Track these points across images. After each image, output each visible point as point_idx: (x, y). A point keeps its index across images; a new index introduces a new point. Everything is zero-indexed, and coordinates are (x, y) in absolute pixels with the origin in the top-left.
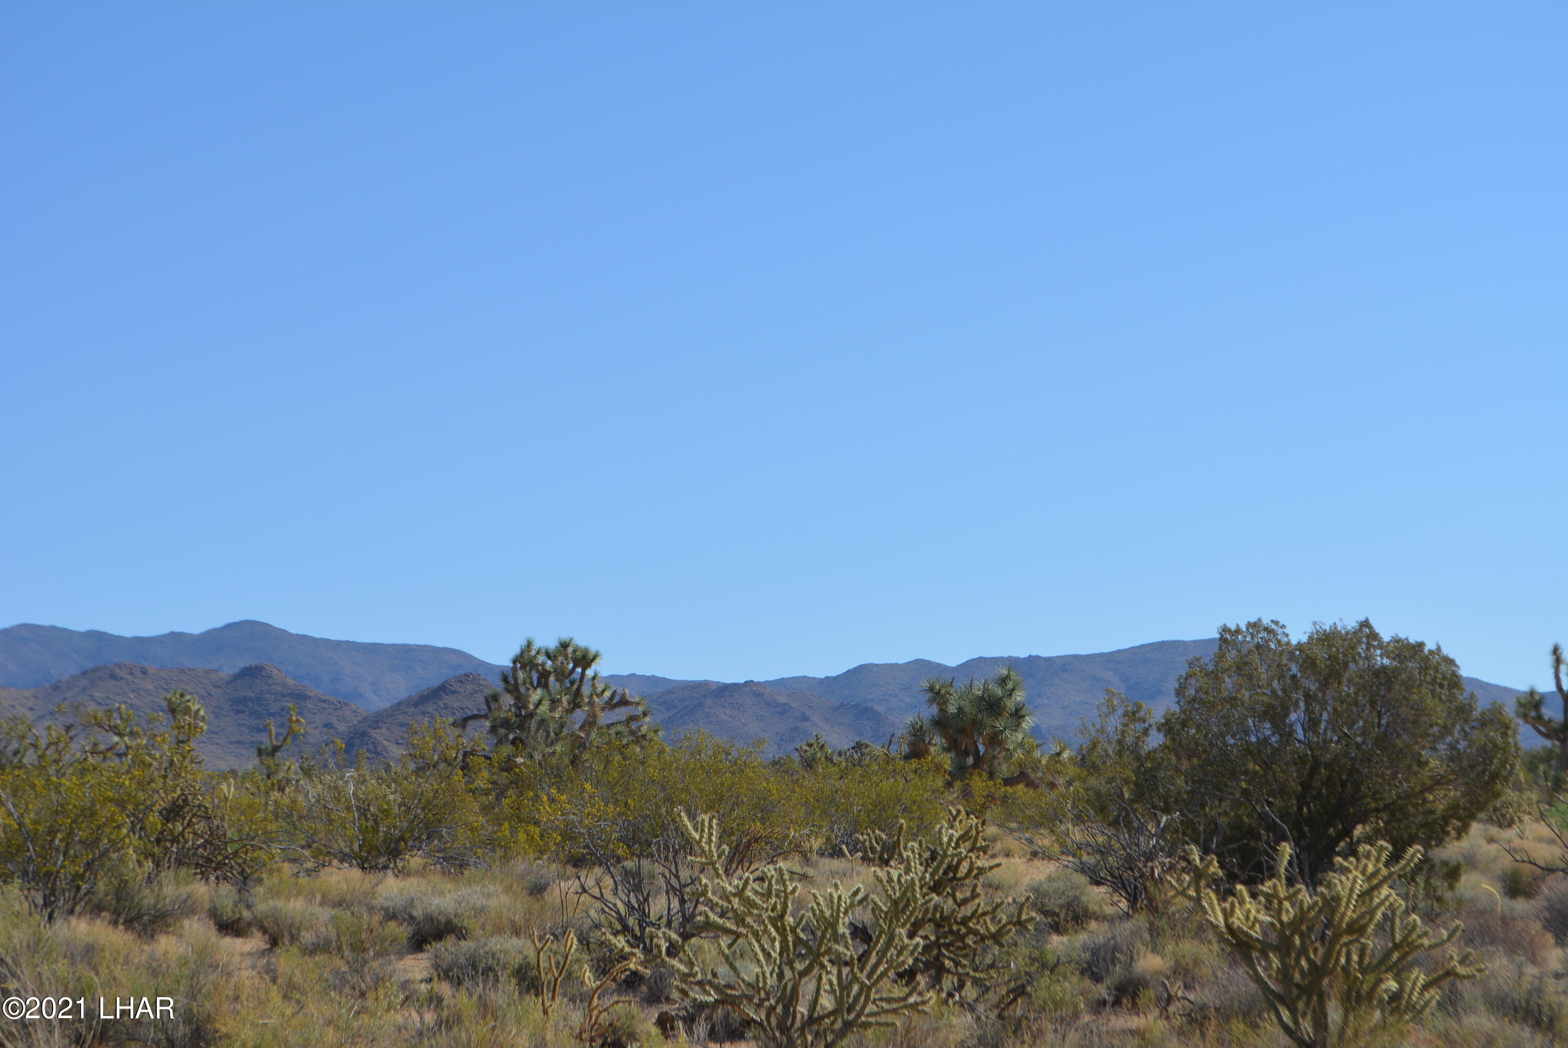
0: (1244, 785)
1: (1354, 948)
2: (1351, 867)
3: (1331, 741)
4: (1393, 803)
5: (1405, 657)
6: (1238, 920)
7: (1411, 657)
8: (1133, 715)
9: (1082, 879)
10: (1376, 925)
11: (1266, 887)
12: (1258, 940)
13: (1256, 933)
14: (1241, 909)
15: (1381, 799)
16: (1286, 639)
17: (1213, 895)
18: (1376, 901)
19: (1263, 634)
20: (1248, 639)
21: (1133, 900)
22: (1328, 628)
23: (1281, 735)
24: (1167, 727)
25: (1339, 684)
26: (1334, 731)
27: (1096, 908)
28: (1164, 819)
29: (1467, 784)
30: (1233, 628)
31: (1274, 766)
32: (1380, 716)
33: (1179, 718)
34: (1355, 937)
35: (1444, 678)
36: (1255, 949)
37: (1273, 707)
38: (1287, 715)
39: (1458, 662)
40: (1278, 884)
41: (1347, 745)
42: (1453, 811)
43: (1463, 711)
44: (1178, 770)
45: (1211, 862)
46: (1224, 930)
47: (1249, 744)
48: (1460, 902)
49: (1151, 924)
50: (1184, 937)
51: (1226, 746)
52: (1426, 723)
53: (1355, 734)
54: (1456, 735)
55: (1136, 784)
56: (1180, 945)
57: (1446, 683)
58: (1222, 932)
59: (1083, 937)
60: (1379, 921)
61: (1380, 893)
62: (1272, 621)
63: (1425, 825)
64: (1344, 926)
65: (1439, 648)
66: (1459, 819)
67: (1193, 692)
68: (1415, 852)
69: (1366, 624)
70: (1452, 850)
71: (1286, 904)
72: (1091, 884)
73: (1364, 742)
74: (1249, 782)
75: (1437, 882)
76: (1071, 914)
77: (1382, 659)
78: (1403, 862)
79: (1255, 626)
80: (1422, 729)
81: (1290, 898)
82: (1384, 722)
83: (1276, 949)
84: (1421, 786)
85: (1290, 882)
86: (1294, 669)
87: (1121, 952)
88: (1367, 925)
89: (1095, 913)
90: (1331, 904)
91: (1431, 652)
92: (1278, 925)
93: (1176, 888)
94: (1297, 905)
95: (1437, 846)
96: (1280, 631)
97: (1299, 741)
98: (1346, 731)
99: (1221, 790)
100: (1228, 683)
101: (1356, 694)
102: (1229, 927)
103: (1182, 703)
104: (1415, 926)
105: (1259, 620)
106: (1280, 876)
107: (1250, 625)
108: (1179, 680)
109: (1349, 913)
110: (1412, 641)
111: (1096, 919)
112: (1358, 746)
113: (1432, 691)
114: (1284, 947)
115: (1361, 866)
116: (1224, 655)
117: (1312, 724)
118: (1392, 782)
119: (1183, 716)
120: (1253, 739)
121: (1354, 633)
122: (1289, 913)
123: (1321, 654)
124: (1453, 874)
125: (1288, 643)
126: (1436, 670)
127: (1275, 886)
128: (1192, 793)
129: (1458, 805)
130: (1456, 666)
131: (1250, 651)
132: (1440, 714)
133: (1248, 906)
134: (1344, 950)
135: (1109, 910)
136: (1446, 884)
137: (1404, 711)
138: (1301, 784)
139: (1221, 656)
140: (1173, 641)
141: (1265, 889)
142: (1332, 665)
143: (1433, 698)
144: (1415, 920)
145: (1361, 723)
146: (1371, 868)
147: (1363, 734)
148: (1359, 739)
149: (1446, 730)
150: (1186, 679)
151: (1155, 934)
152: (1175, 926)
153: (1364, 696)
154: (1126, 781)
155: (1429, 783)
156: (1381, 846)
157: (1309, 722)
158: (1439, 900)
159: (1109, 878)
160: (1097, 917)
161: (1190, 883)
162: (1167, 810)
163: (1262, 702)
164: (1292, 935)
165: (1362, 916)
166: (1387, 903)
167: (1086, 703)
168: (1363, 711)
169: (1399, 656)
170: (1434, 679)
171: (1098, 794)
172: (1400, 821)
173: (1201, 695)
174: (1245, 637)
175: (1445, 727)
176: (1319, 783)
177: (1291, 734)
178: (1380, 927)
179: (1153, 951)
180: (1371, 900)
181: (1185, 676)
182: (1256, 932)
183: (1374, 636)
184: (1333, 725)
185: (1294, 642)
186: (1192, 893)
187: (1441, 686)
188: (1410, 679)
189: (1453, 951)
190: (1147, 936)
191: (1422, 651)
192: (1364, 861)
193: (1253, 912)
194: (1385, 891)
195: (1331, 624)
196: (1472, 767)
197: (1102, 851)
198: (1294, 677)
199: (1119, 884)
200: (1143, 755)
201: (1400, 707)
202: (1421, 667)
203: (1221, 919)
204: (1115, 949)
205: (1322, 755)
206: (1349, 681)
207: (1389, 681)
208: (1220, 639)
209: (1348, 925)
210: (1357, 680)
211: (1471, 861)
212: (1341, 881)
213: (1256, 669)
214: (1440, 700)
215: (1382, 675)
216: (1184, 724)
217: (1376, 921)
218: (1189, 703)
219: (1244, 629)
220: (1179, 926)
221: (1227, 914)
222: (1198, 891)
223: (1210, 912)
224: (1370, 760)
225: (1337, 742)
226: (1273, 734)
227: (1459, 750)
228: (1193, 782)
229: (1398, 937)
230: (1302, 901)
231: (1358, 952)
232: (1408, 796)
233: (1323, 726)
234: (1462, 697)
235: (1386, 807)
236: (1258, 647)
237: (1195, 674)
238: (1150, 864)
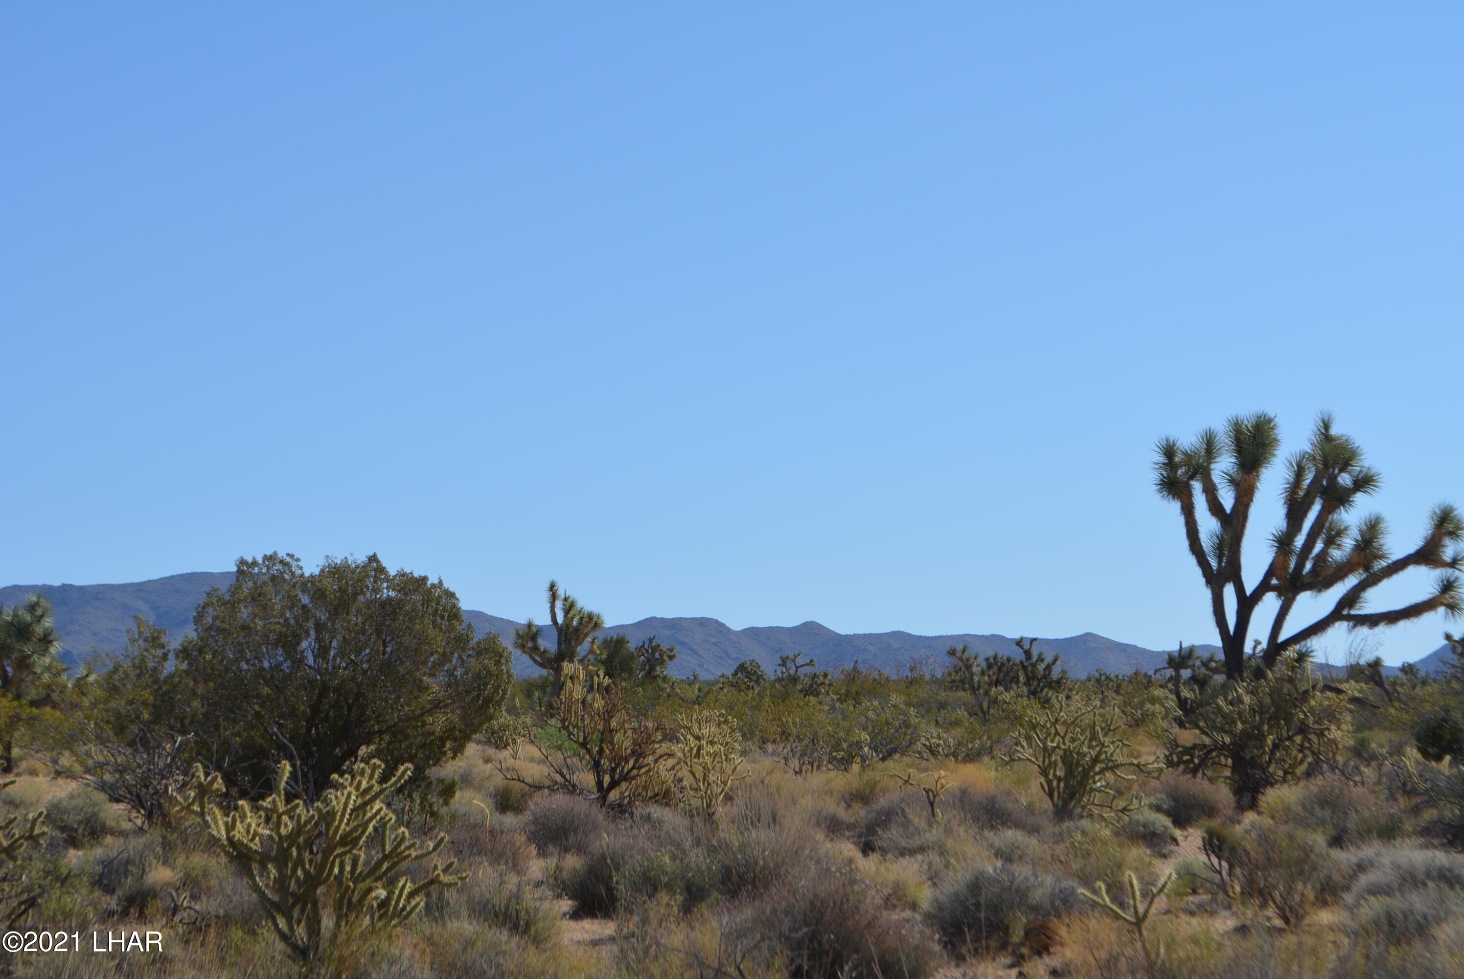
0: (256, 707)
1: (348, 859)
2: (347, 784)
3: (339, 667)
4: (395, 725)
5: (409, 590)
6: (239, 833)
7: (414, 590)
8: (155, 641)
9: (102, 797)
10: (367, 837)
11: (266, 803)
12: (256, 851)
13: (256, 846)
14: (242, 822)
15: (384, 721)
16: (300, 572)
17: (216, 810)
18: (369, 815)
19: (278, 566)
20: (264, 571)
21: (149, 816)
22: (339, 562)
23: (292, 662)
24: (184, 653)
25: (347, 614)
26: (342, 658)
27: (113, 824)
28: (179, 739)
29: (463, 707)
30: (250, 560)
31: (285, 691)
32: (385, 645)
33: (196, 644)
34: (347, 848)
35: (444, 610)
36: (255, 860)
37: (286, 636)
38: (298, 643)
39: (457, 595)
40: (278, 799)
41: (353, 671)
42: (449, 733)
43: (461, 641)
44: (194, 694)
45: (214, 780)
46: (226, 843)
47: (262, 669)
48: (453, 817)
49: (164, 838)
50: (194, 849)
51: (241, 672)
52: (426, 651)
53: (361, 661)
54: (454, 661)
55: (154, 706)
56: (191, 859)
57: (446, 614)
58: (223, 844)
59: (98, 852)
60: (370, 834)
61: (372, 808)
62: (288, 555)
63: (424, 746)
64: (338, 838)
65: (441, 582)
66: (455, 740)
67: (210, 620)
68: (406, 770)
69: (373, 559)
70: (449, 769)
71: (285, 818)
72: (110, 801)
73: (369, 668)
74: (262, 705)
75: (433, 798)
76: (88, 830)
77: (388, 592)
78: (394, 779)
79: (270, 559)
80: (423, 657)
81: (290, 813)
82: (388, 650)
83: (275, 860)
84: (421, 709)
85: (290, 797)
86: (305, 600)
87: (134, 864)
88: (359, 837)
89: (112, 828)
90: (328, 817)
91: (433, 586)
92: (277, 838)
93: (181, 804)
94: (296, 818)
95: (434, 765)
96: (294, 564)
97: (310, 667)
98: (353, 658)
99: (234, 713)
100: (244, 612)
101: (364, 623)
102: (230, 840)
103: (200, 630)
104: (403, 839)
105: (275, 553)
106: (280, 791)
107: (266, 558)
108: (197, 608)
109: (343, 826)
110: (416, 575)
111: (112, 834)
112: (364, 672)
113: (433, 622)
114: (282, 858)
115: (355, 783)
116: (240, 587)
117: (322, 652)
118: (395, 706)
119: (200, 643)
120: (266, 664)
121: (363, 567)
122: (287, 826)
123: (331, 586)
124: (448, 791)
125: (302, 575)
126: (438, 603)
127: (274, 801)
128: (206, 715)
129: (455, 727)
130: (458, 599)
131: (265, 583)
132: (440, 643)
133: (249, 820)
134: (338, 861)
135: (126, 826)
136: (441, 800)
137: (407, 640)
138: (310, 707)
139: (238, 587)
140: (202, 573)
141: (265, 804)
142: (341, 596)
143: (434, 628)
144: (403, 833)
145: (367, 651)
146: (364, 785)
147: (369, 661)
148: (365, 666)
149: (445, 657)
150: (203, 608)
151: (167, 848)
152: (187, 840)
153: (370, 625)
154: (145, 703)
155: (428, 706)
156: (375, 764)
157: (319, 649)
158: (433, 814)
159: (128, 796)
160: (112, 832)
161: (194, 798)
162: (184, 732)
163: (275, 630)
164: (290, 847)
165: (355, 829)
166: (378, 817)
167: (117, 630)
168: (370, 639)
169: (403, 589)
170: (436, 610)
171: (118, 715)
172: (401, 742)
173: (218, 623)
174: (261, 569)
175: (444, 655)
176: (327, 706)
177: (302, 660)
178: (371, 838)
179: (163, 864)
180: (364, 815)
181: (202, 605)
182: (255, 844)
183: (381, 570)
184: (341, 653)
185: (307, 574)
186: (196, 808)
187: (442, 618)
188: (413, 610)
189: (439, 862)
190: (159, 850)
191: (425, 584)
192: (358, 778)
193: (253, 826)
194: (377, 805)
195: (343, 558)
196: (468, 692)
197: (121, 770)
198: (304, 606)
199: (138, 802)
200: (162, 679)
201: (403, 636)
202: (424, 599)
203: (224, 833)
204: (128, 862)
205: (330, 680)
206: (358, 611)
207: (394, 611)
208: (238, 571)
209: (341, 837)
210: (364, 610)
211: (467, 780)
212: (336, 797)
213: (270, 600)
214: (441, 630)
215: (388, 606)
216: (201, 651)
217: (367, 833)
218: (206, 630)
219: (260, 562)
220: (190, 840)
221: (230, 828)
222: (202, 807)
223: (213, 826)
224: (375, 686)
225: (345, 669)
226: (285, 661)
227: (456, 676)
228: (209, 705)
229: (388, 849)
230: (299, 816)
231: (350, 862)
232: (408, 719)
233: (332, 653)
234: (460, 628)
235: (389, 728)
236: (273, 578)
237: (212, 603)
238: (164, 782)
